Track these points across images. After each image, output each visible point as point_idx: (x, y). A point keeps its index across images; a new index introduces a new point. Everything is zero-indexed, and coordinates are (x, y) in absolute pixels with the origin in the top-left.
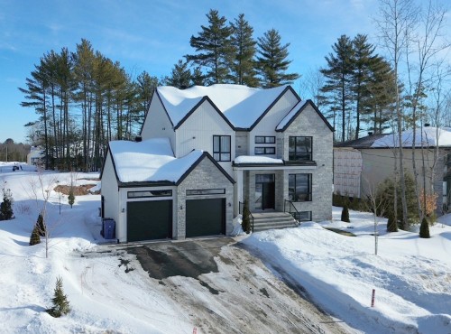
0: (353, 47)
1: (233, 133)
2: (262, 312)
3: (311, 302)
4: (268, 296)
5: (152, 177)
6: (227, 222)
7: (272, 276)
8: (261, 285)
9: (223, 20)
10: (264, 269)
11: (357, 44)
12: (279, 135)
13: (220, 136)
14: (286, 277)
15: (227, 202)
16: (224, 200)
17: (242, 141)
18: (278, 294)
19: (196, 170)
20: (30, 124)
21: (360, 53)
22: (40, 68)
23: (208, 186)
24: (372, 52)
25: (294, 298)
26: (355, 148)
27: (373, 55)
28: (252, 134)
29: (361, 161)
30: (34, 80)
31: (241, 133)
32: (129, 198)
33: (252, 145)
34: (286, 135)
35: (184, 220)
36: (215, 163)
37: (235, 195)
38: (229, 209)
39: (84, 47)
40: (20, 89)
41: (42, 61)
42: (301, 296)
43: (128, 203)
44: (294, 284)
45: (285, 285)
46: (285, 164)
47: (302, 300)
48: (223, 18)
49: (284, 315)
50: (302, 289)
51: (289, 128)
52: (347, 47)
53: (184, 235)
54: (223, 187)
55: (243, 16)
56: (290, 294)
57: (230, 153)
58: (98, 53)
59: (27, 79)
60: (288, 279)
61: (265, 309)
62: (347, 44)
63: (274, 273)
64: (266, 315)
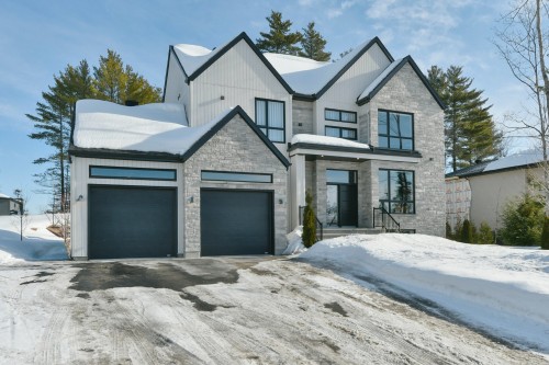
0: (446, 80)
1: (288, 98)
2: (325, 341)
3: (460, 323)
4: (344, 313)
5: (139, 144)
6: (277, 232)
7: (355, 287)
8: (328, 298)
9: (288, 24)
10: (337, 280)
11: (450, 78)
12: (362, 110)
13: (266, 101)
14: (387, 288)
15: (277, 196)
16: (271, 194)
17: (303, 116)
18: (370, 311)
19: (218, 137)
20: (40, 161)
21: (453, 88)
22: (54, 90)
23: (242, 166)
24: (468, 86)
25: (411, 316)
26: (460, 177)
27: (469, 90)
28: (321, 104)
29: (469, 194)
30: (48, 105)
31: (302, 104)
32: (91, 176)
33: (321, 122)
34: (373, 106)
35: (198, 223)
36: (255, 128)
37: (291, 188)
38: (280, 211)
39: (111, 61)
40: (28, 115)
41: (57, 81)
42: (430, 314)
43: (91, 187)
44: (407, 297)
45: (385, 298)
46: (372, 150)
47: (433, 320)
48: (288, 22)
49: (391, 348)
50: (426, 302)
51: (378, 97)
52: (439, 80)
53: (198, 249)
54: (269, 171)
55: (313, 25)
56: (403, 311)
57: (284, 129)
58: (129, 68)
59: (38, 104)
60: (391, 290)
61: (335, 337)
62: (439, 76)
63: (359, 284)
64: (335, 349)
